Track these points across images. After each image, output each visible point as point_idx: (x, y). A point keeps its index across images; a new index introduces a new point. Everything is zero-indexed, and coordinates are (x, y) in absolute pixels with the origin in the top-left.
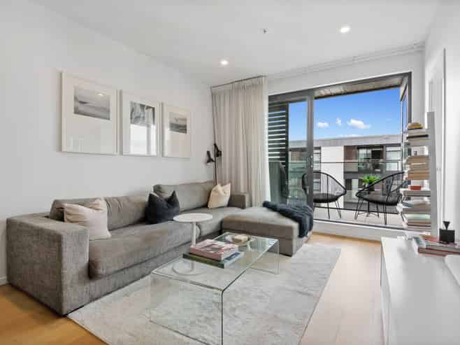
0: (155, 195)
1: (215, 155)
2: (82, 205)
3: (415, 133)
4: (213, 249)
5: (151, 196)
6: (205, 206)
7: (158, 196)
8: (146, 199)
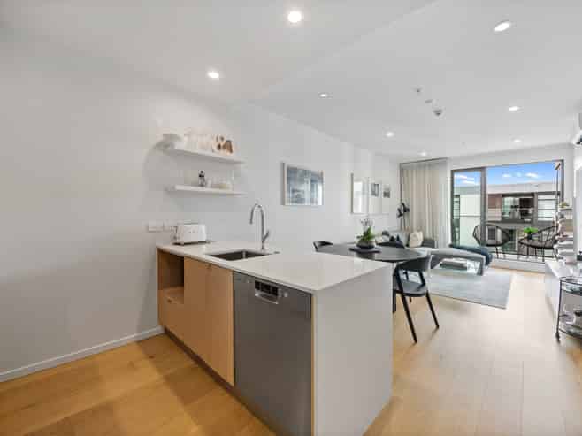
1: (404, 211)
3: (566, 207)
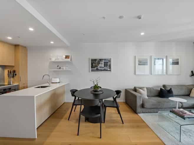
0: (163, 88)
2: (140, 89)
4: (182, 112)
5: (161, 89)
6: (189, 95)
7: (164, 89)
8: (159, 89)
